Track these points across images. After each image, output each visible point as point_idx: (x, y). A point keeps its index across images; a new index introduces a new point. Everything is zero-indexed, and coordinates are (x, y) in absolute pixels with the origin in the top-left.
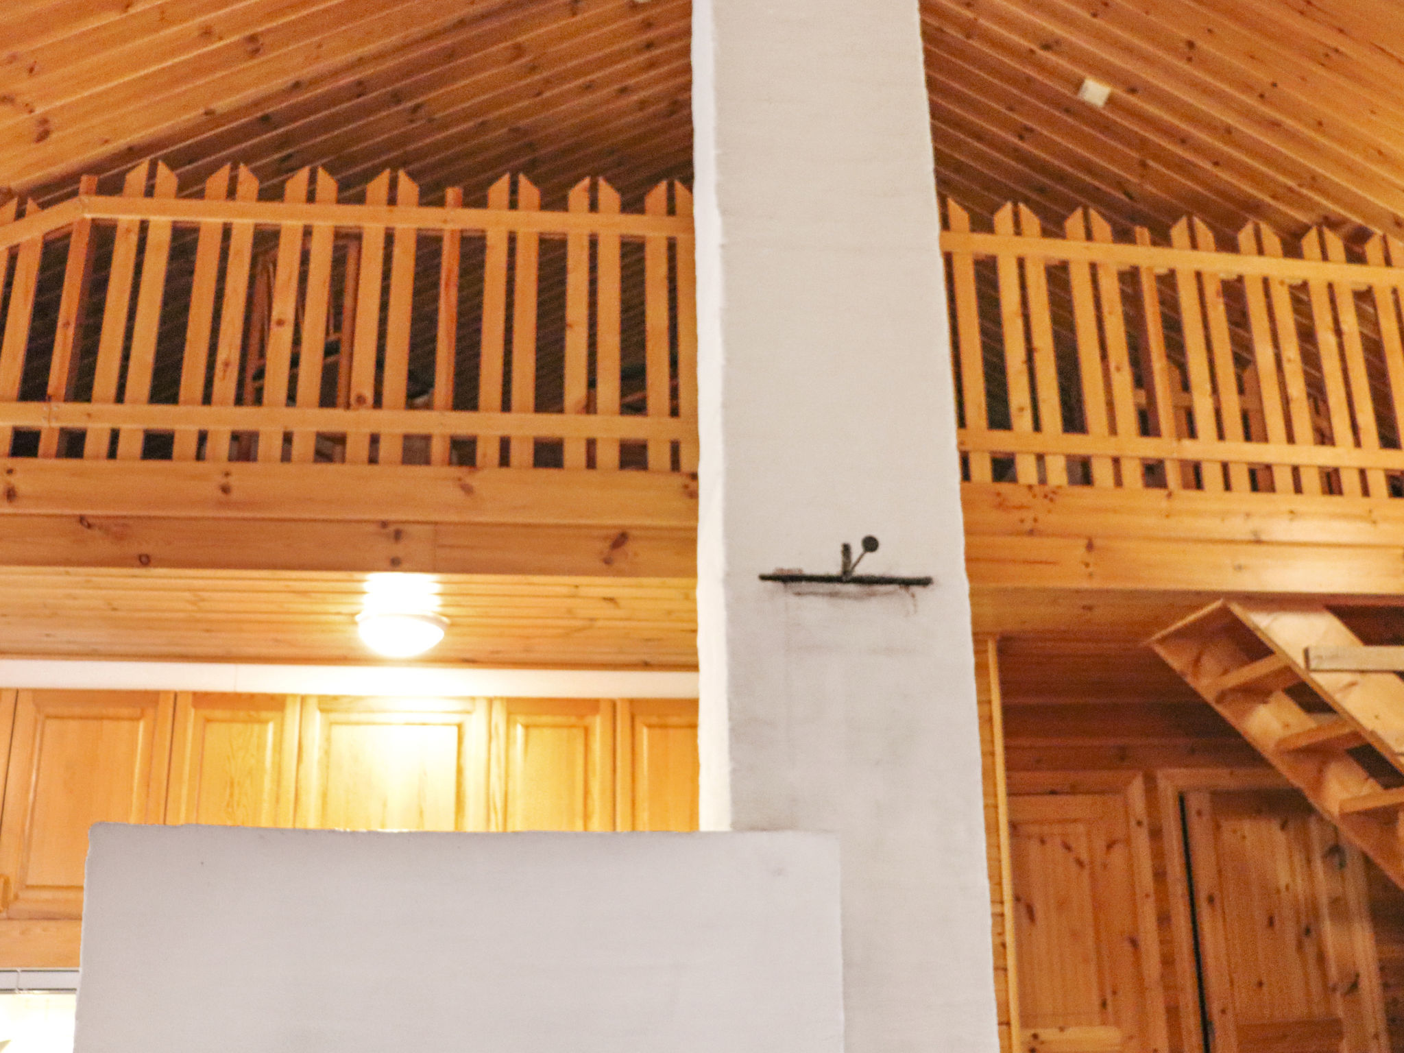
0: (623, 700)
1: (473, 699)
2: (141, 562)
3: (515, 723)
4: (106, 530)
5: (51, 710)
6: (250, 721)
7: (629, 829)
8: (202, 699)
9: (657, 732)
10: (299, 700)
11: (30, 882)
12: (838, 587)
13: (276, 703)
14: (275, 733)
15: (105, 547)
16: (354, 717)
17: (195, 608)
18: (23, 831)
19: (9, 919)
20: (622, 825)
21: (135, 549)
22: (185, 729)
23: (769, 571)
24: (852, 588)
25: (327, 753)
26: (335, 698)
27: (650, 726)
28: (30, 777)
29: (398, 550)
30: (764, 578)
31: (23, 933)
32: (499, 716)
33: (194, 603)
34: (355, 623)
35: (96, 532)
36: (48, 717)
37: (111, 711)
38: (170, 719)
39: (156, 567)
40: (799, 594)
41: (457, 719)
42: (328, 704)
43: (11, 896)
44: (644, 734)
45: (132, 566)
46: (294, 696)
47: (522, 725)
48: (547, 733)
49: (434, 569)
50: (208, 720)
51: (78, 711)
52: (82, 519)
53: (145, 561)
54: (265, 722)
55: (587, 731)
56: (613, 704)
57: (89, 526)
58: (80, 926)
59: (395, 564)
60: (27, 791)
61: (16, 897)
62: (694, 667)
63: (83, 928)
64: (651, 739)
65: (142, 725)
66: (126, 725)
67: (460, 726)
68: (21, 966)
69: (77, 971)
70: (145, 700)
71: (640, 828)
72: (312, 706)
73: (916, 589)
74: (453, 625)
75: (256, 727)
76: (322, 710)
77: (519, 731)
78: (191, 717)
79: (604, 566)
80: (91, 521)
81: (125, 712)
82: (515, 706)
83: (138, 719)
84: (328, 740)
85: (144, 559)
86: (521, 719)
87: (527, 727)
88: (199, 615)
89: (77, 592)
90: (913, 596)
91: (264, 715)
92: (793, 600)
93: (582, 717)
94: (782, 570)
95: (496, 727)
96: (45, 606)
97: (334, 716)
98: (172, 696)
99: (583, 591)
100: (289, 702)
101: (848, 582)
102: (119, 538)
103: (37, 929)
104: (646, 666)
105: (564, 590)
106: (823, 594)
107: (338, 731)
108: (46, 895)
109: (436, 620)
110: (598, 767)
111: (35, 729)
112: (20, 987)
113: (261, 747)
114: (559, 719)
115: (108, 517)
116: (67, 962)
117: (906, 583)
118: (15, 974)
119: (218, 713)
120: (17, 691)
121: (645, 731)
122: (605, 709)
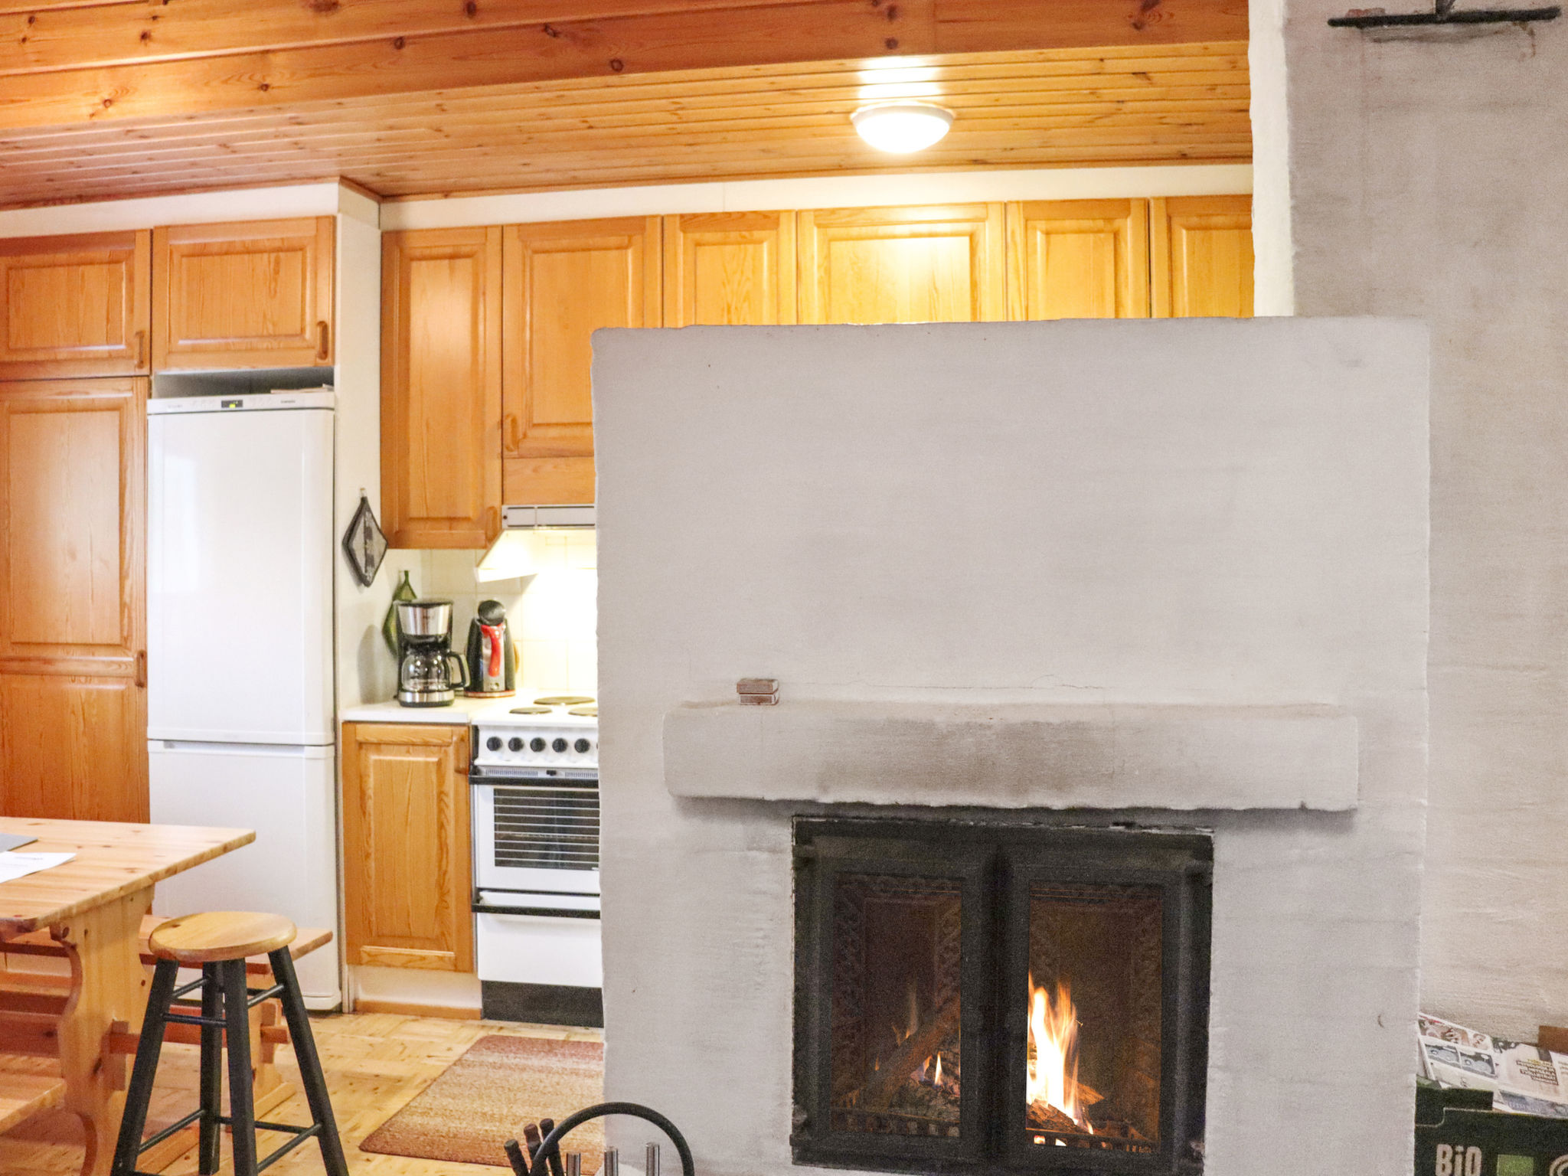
0: (1157, 199)
1: (985, 204)
2: (613, 67)
3: (1035, 228)
4: (574, 37)
5: (537, 245)
6: (745, 241)
7: (1166, 315)
8: (690, 221)
9: (1199, 234)
10: (793, 215)
11: (535, 421)
12: (1431, 28)
13: (768, 220)
14: (770, 254)
15: (572, 55)
16: (855, 231)
17: (675, 118)
18: (524, 369)
19: (521, 457)
20: (1159, 311)
21: (606, 54)
22: (675, 254)
23: (1341, 13)
24: (1449, 29)
25: (828, 271)
26: (833, 211)
27: (1188, 229)
28: (524, 317)
29: (892, 30)
30: (1333, 23)
31: (535, 470)
32: (1016, 222)
33: (673, 112)
34: (850, 124)
35: (561, 40)
36: (536, 252)
37: (598, 241)
38: (659, 248)
39: (630, 72)
40: (1378, 41)
41: (966, 227)
42: (825, 218)
43: (520, 435)
44: (1183, 236)
45: (603, 74)
46: (789, 211)
47: (1042, 232)
48: (1071, 238)
49: (935, 49)
50: (698, 244)
51: (565, 243)
52: (546, 27)
53: (618, 67)
54: (761, 242)
55: (1116, 235)
56: (1146, 204)
57: (555, 34)
58: (593, 462)
59: (891, 46)
60: (523, 330)
61: (525, 436)
62: (1247, 158)
63: (596, 465)
64: (1191, 243)
65: (630, 252)
66: (614, 253)
67: (972, 236)
68: (537, 503)
69: (592, 507)
70: (631, 227)
71: (1179, 313)
72: (808, 221)
73: (1534, 25)
74: (958, 119)
75: (750, 247)
76: (819, 226)
77: (1040, 237)
78: (680, 241)
79: (1135, 32)
80: (559, 29)
81: (613, 241)
82: (1033, 210)
83: (626, 248)
84: (828, 257)
85: (616, 65)
86: (1042, 225)
87: (1048, 233)
88: (680, 127)
89: (552, 110)
90: (1532, 33)
91: (757, 234)
92: (1371, 48)
93: (1109, 220)
94: (1359, 11)
95: (1013, 232)
96: (520, 130)
97: (832, 231)
98: (659, 220)
99: (1109, 65)
100: (783, 219)
101: (1443, 22)
102: (587, 43)
103: (548, 465)
104: (1183, 158)
105: (1086, 66)
106: (1412, 39)
107: (838, 247)
108: (553, 432)
109: (939, 111)
110: (1130, 268)
111: (524, 264)
112: (539, 523)
113: (756, 270)
114: (1086, 224)
115: (572, 22)
116: (581, 498)
117: (1523, 17)
118: (533, 510)
119: (708, 236)
120: (502, 227)
121: (1184, 232)
122: (1137, 211)
